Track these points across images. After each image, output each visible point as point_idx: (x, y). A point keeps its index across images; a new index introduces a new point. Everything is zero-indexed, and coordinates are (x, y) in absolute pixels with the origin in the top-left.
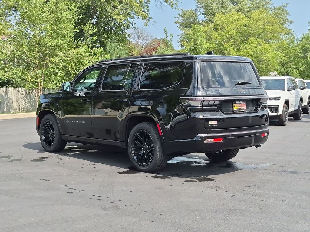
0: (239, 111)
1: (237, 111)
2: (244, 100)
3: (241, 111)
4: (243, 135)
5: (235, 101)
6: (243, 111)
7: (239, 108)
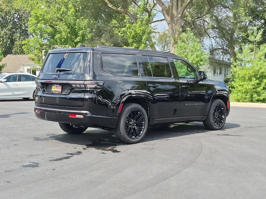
0: (55, 92)
1: (53, 92)
2: (60, 84)
3: (56, 92)
4: (54, 112)
5: (53, 84)
6: (58, 92)
7: (56, 90)
